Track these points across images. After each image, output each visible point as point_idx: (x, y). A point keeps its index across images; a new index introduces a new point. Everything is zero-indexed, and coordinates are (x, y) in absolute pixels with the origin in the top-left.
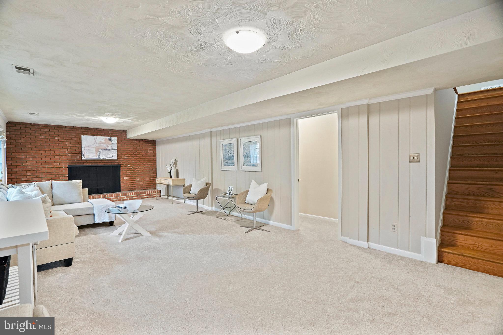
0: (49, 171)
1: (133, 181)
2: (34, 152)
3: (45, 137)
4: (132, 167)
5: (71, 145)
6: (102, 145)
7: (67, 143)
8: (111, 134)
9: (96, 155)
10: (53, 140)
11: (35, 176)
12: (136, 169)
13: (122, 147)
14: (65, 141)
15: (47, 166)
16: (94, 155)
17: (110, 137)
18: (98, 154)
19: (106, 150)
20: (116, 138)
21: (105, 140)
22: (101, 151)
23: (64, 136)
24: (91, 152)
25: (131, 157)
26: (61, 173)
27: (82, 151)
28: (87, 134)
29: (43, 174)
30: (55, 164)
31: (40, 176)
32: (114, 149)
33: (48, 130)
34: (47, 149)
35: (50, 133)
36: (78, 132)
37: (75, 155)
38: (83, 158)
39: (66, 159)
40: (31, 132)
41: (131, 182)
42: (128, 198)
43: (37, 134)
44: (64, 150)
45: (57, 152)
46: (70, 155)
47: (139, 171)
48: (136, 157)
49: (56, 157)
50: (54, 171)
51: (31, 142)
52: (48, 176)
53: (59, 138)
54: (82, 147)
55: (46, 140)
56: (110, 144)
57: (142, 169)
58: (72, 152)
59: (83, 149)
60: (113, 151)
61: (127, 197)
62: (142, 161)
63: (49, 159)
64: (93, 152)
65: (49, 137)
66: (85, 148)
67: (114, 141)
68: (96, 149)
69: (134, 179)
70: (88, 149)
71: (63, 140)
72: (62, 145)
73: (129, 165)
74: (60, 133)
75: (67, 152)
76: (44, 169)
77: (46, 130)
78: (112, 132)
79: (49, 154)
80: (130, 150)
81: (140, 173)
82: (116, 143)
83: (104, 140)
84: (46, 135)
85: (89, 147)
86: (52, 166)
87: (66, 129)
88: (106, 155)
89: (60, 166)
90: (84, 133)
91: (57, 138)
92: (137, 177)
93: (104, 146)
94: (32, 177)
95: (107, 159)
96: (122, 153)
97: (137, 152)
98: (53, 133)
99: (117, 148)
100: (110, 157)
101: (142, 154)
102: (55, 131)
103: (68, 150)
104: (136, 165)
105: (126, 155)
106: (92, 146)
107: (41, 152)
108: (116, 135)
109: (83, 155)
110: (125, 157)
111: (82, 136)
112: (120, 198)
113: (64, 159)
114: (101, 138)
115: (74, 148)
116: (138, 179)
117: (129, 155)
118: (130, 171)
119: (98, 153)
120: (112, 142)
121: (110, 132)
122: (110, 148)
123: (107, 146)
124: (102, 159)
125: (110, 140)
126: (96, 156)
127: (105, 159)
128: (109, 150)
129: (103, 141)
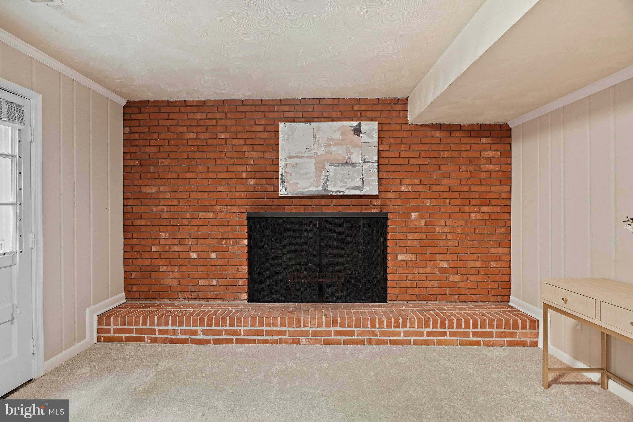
0: (205, 229)
1: (428, 270)
2: (174, 175)
3: (197, 135)
4: (423, 222)
5: (254, 155)
6: (333, 148)
7: (245, 148)
8: (359, 115)
9: (317, 180)
10: (215, 142)
11: (176, 241)
12: (438, 230)
13: (391, 154)
14: (242, 142)
15: (200, 214)
16: (312, 180)
17: (357, 123)
18: (322, 177)
19: (346, 164)
20: (374, 125)
21: (342, 134)
22: (331, 168)
23: (240, 129)
24: (303, 171)
25: (420, 188)
26: (231, 235)
27: (281, 171)
28: (293, 120)
29: (193, 235)
30: (218, 209)
31: (187, 241)
32: (369, 162)
33: (204, 116)
34: (201, 168)
35: (209, 123)
36: (271, 115)
37: (264, 182)
38: (283, 192)
39: (243, 194)
40: (168, 122)
41: (422, 271)
42: (412, 339)
43: (181, 129)
44: (239, 168)
45: (223, 175)
46: (251, 182)
47: (449, 237)
48: (438, 188)
49: (220, 189)
50: (215, 229)
51: (168, 149)
52: (202, 241)
53: (228, 135)
54: (281, 157)
55: (198, 143)
56: (355, 146)
57: (459, 230)
58: (258, 175)
59: (282, 164)
60: (366, 166)
61: (406, 334)
62: (458, 202)
63: (205, 195)
64: (309, 173)
65: (207, 135)
66: (289, 161)
67: (369, 135)
68: (316, 163)
69: (431, 264)
70: (297, 164)
71: (236, 142)
72: (234, 155)
73: (414, 216)
74: (229, 122)
75: (244, 175)
76: (195, 222)
77: (199, 116)
78: (363, 108)
79: (205, 182)
80: (419, 161)
81: (451, 244)
82: (376, 140)
83: (339, 133)
84: (199, 129)
85: (297, 157)
86: (211, 215)
87: (243, 109)
88: (345, 180)
89: (228, 215)
90: (287, 115)
91: (222, 136)
92: (441, 257)
93: (340, 152)
94: (169, 242)
95: (348, 193)
96: (394, 175)
97: (443, 168)
98: (214, 123)
99: (376, 158)
100: (356, 188)
101: (458, 175)
102: (219, 116)
103: (249, 169)
104: (437, 216)
105: (407, 181)
106: (306, 155)
107: (189, 175)
108: (374, 114)
109: (283, 182)
110: (403, 188)
111: (282, 125)
112: (383, 333)
113: (237, 194)
114: (331, 127)
115: (262, 162)
116: (444, 264)
117: (417, 181)
118: (416, 236)
119: (323, 174)
120: (364, 138)
121: (356, 108)
122: (356, 158)
123: (349, 153)
124: (334, 194)
125: (358, 131)
126: (318, 186)
127: (340, 194)
128: (354, 164)
129: (337, 136)
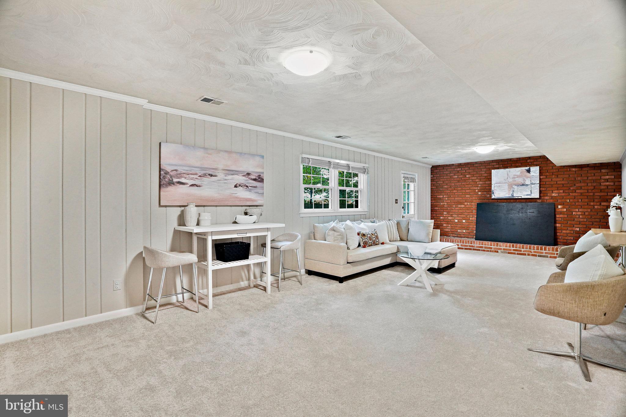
0: (461, 211)
1: (568, 232)
2: (449, 191)
3: (458, 177)
4: (565, 210)
5: (481, 183)
6: (516, 179)
7: (477, 180)
8: (530, 164)
9: (509, 192)
10: (465, 179)
11: (450, 215)
12: (574, 213)
13: (547, 180)
14: (476, 178)
15: (459, 205)
16: (506, 192)
17: (528, 168)
18: (511, 191)
19: (523, 185)
20: (537, 168)
21: (521, 173)
22: (516, 187)
23: (475, 173)
24: (503, 189)
25: (563, 194)
26: (471, 214)
27: (493, 189)
28: (498, 168)
29: (456, 213)
30: (466, 203)
31: (454, 216)
32: (535, 184)
33: (461, 169)
34: (459, 189)
35: (462, 172)
36: (488, 167)
37: (485, 193)
38: (493, 197)
39: (476, 198)
40: (447, 172)
41: (564, 231)
43: (451, 175)
44: (475, 188)
45: (468, 191)
46: (480, 193)
47: (581, 217)
48: (574, 194)
49: (467, 196)
50: (465, 211)
51: (447, 182)
52: (460, 216)
53: (470, 176)
54: (492, 183)
55: (458, 179)
56: (527, 177)
57: (587, 214)
58: (483, 190)
59: (493, 186)
60: (533, 186)
62: (586, 200)
63: (461, 198)
64: (505, 189)
65: (461, 176)
66: (496, 185)
67: (535, 173)
68: (509, 185)
69: (570, 229)
70: (499, 186)
71: (473, 178)
72: (472, 183)
73: (559, 207)
74: (470, 171)
75: (477, 191)
76: (457, 208)
77: (458, 169)
78: (532, 161)
79: (461, 194)
80: (563, 182)
81: (582, 220)
82: (538, 174)
83: (520, 172)
84: (459, 174)
85: (500, 183)
86: (463, 206)
87: (476, 165)
88: (522, 192)
89: (470, 206)
90: (495, 166)
91: (468, 176)
92: (575, 226)
93: (520, 180)
94: (447, 215)
95: (523, 197)
96: (548, 189)
97: (577, 185)
98: (464, 171)
99: (538, 182)
100: (527, 195)
101: (586, 188)
102: (466, 169)
103: (479, 188)
104: (573, 207)
105: (556, 191)
106: (504, 182)
107: (454, 191)
108: (538, 163)
109: (493, 193)
110: (553, 195)
111: (493, 171)
113: (474, 198)
114: (516, 170)
115: (484, 185)
116: (578, 229)
117: (561, 191)
118: (561, 216)
119: (512, 189)
120: (532, 173)
121: (528, 161)
122: (528, 182)
123: (524, 180)
124: (517, 198)
125: (529, 171)
126: (509, 194)
127: (520, 198)
128: (527, 185)
129: (519, 173)
